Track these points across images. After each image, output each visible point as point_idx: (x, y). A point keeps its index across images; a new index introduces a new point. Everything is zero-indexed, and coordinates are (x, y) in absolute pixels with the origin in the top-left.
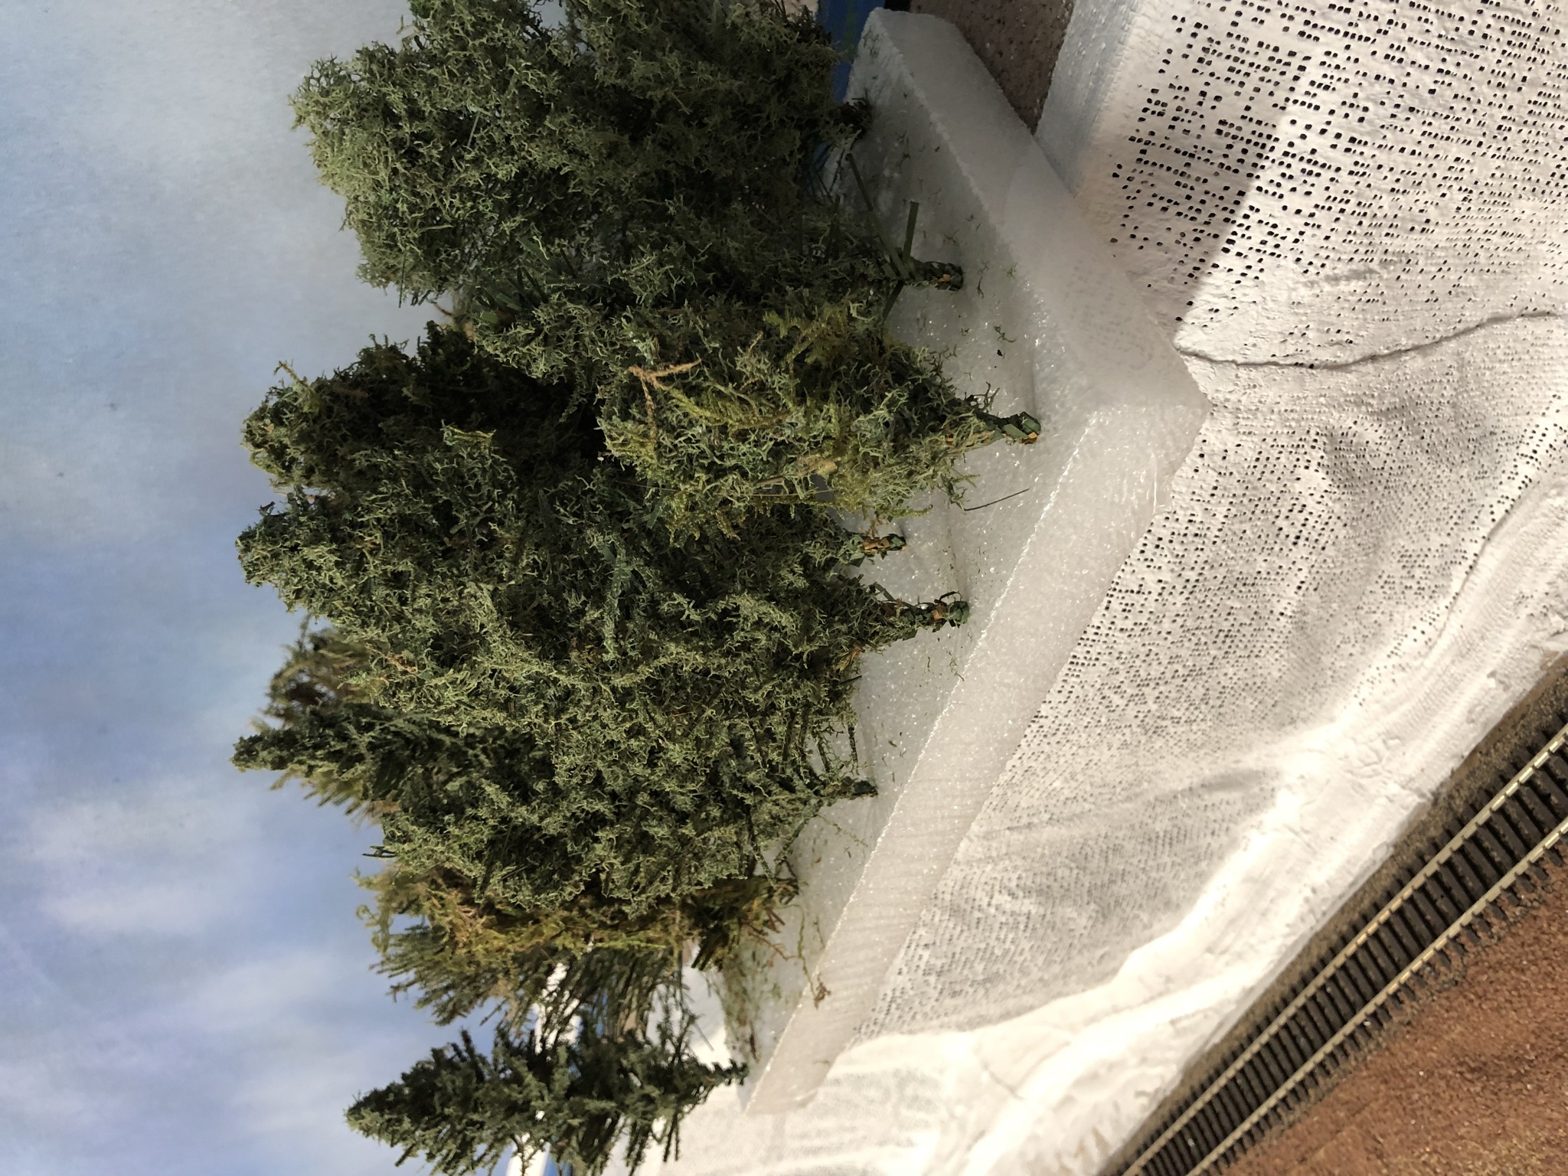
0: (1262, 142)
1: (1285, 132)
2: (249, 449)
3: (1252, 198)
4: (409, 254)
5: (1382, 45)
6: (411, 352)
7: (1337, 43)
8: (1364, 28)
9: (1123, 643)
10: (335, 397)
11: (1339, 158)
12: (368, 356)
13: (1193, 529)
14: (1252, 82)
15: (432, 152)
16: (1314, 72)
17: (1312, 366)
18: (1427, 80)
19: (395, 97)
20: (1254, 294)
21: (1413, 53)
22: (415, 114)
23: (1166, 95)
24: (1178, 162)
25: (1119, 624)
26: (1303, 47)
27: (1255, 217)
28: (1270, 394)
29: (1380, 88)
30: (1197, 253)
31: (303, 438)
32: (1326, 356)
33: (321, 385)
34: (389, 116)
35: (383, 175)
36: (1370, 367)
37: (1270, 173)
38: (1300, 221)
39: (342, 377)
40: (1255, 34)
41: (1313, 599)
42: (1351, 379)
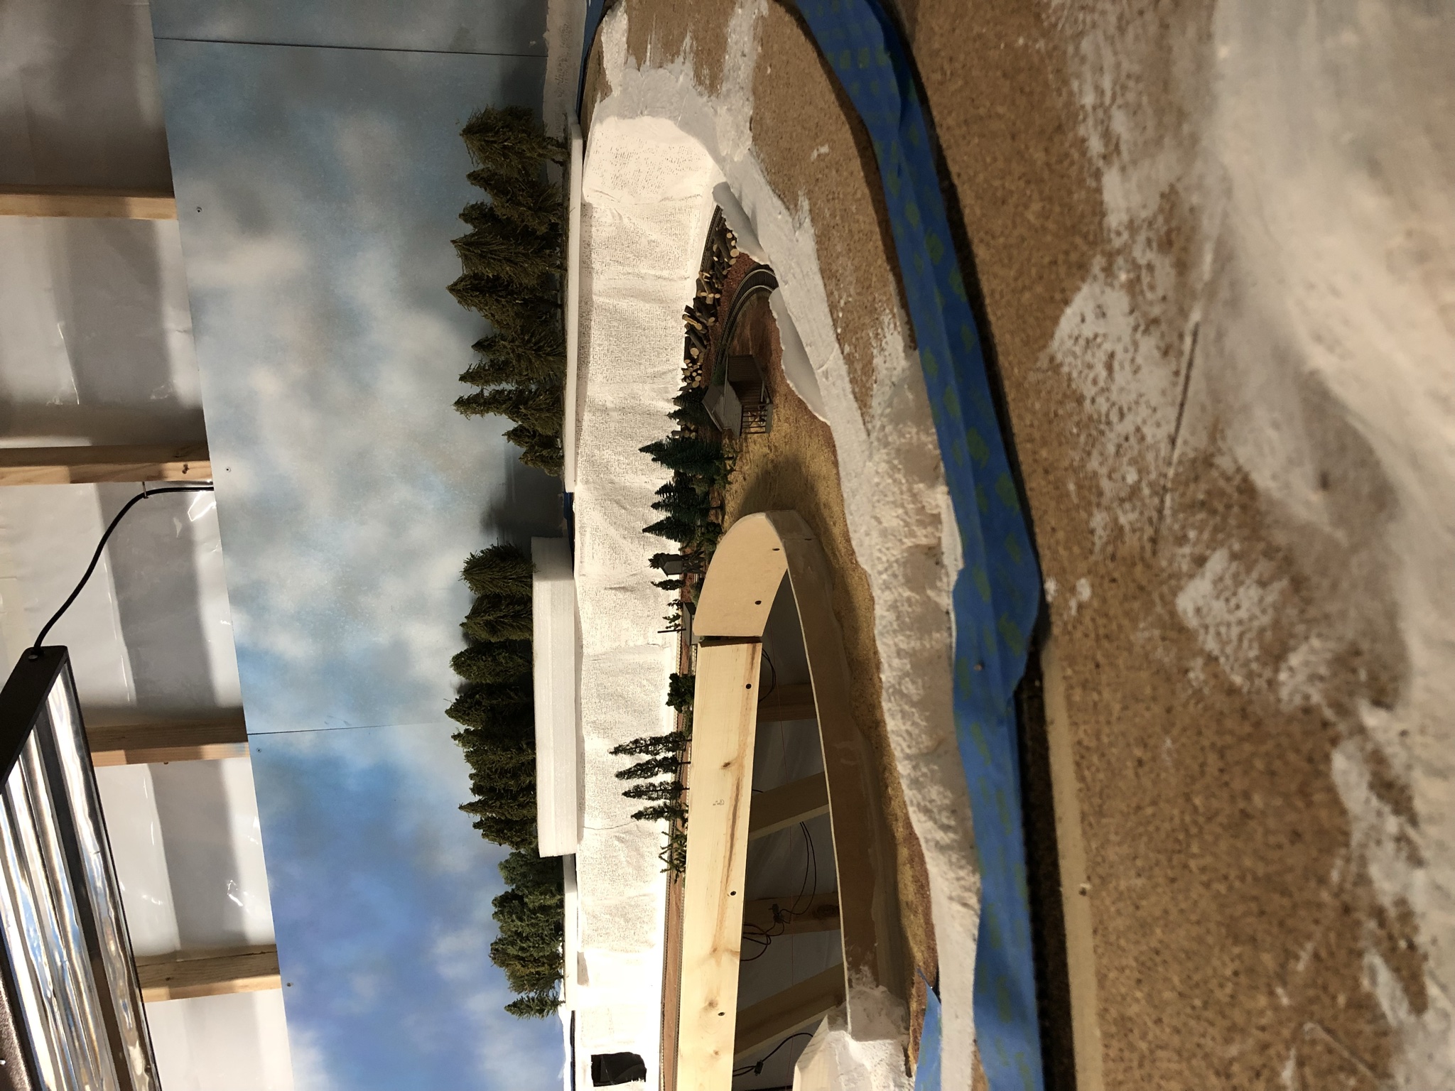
41: (628, 859)
42: (615, 830)
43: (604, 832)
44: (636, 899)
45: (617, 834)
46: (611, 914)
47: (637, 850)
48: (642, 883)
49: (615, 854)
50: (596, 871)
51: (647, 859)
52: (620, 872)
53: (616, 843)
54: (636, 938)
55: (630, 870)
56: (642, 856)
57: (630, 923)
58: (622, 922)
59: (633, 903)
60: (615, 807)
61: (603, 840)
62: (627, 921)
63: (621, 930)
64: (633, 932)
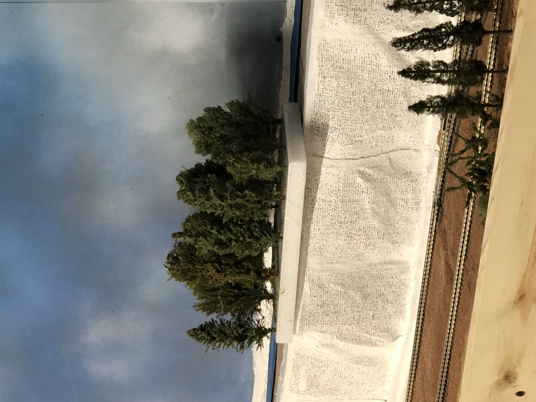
0: (328, 126)
1: (330, 124)
2: (177, 181)
3: (328, 134)
4: (203, 147)
5: (340, 112)
6: (203, 164)
7: (333, 112)
8: (336, 110)
9: (331, 213)
10: (191, 172)
11: (339, 127)
12: (196, 165)
13: (337, 189)
14: (324, 117)
15: (207, 133)
16: (331, 116)
17: (349, 159)
18: (349, 116)
19: (201, 125)
20: (334, 148)
21: (345, 113)
22: (204, 127)
23: (313, 120)
24: (317, 129)
25: (329, 208)
26: (329, 113)
27: (330, 136)
28: (342, 164)
29: (342, 118)
30: (324, 142)
31: (186, 179)
32: (351, 157)
33: (189, 170)
34: (201, 127)
35: (199, 136)
36: (362, 159)
37: (330, 130)
38: (336, 137)
39: (192, 169)
40: (322, 112)
41: (374, 206)
42: (359, 161)
43: (344, 163)
44: (379, 267)
45: (362, 169)
46: (343, 285)
47: (387, 194)
48: (389, 245)
49: (357, 197)
50: (328, 219)
51: (401, 210)
52: (362, 223)
53: (359, 180)
54: (375, 322)
55: (376, 223)
56: (393, 204)
57: (369, 301)
58: (358, 298)
59: (374, 273)
60: (361, 128)
61: (342, 175)
62: (365, 297)
63: (355, 309)
64: (371, 313)
